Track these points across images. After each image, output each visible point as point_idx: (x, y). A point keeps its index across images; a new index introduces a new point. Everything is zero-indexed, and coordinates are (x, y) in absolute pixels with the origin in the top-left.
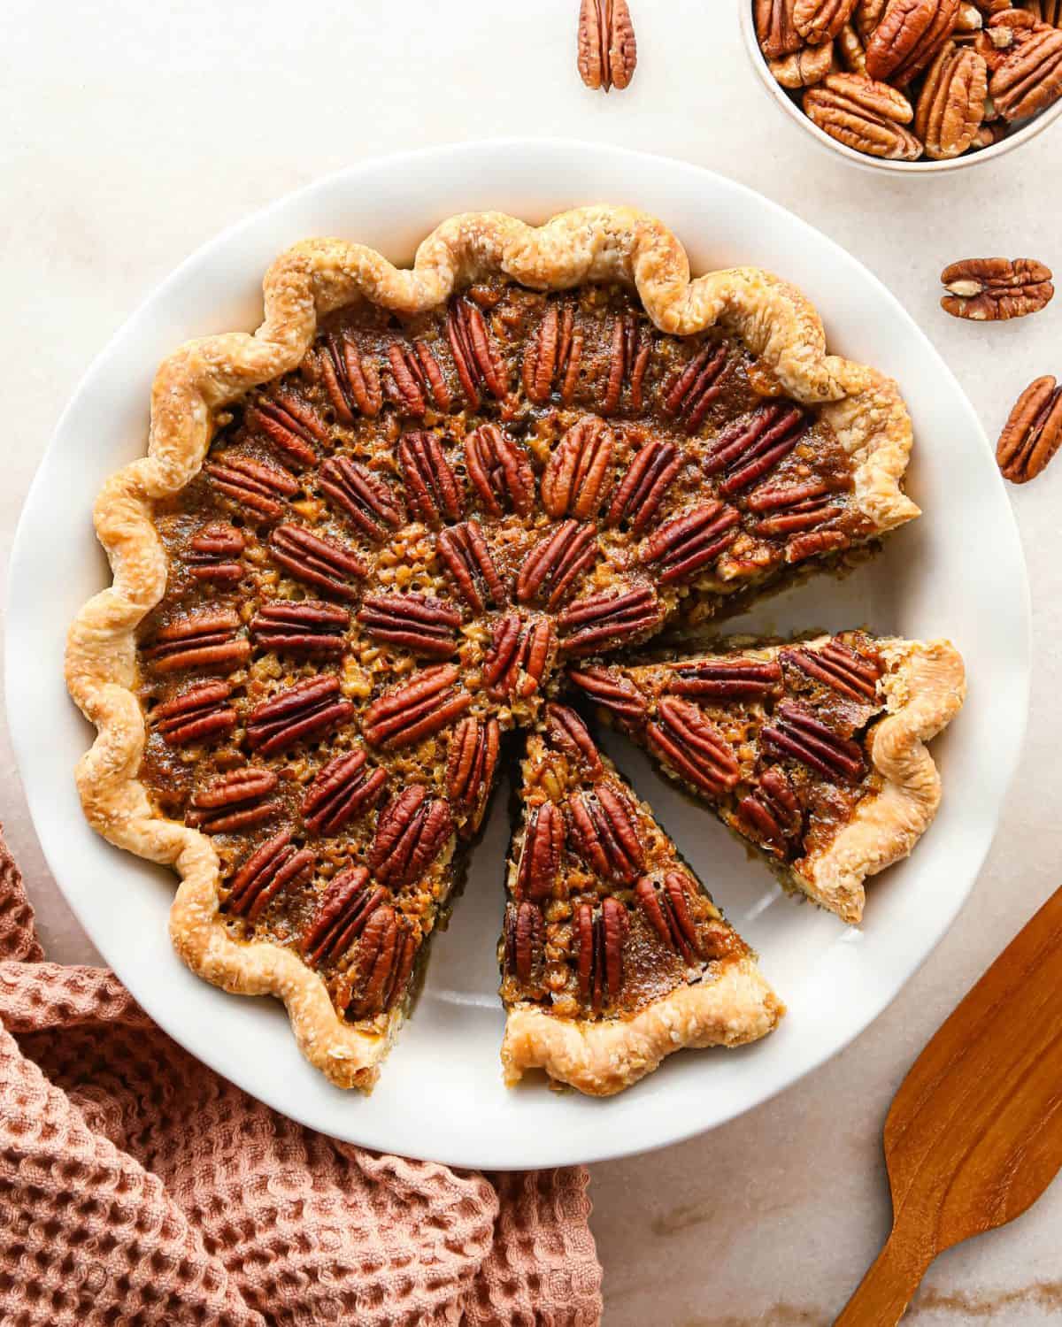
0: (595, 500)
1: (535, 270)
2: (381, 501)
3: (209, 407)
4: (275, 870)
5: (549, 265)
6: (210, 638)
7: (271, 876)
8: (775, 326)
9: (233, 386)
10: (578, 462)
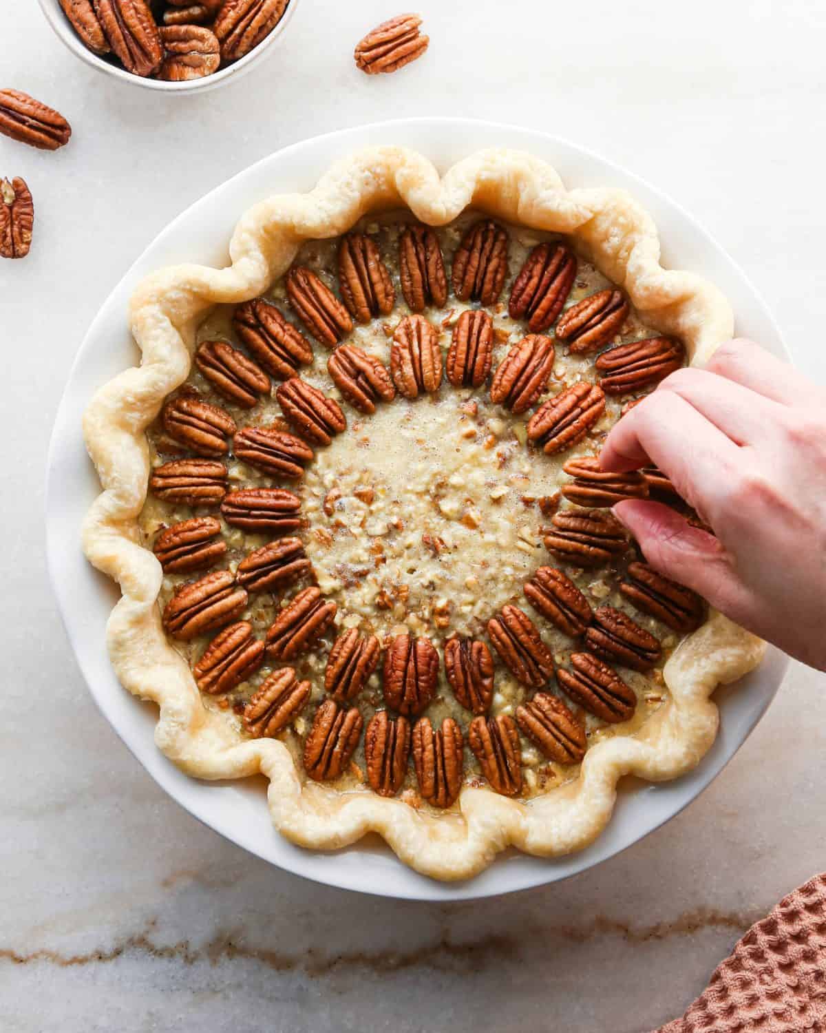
0: (435, 374)
1: (322, 222)
2: (286, 445)
3: (132, 434)
4: (338, 733)
5: (331, 213)
6: (218, 596)
7: (337, 738)
8: (521, 186)
9: (142, 411)
10: (411, 353)
